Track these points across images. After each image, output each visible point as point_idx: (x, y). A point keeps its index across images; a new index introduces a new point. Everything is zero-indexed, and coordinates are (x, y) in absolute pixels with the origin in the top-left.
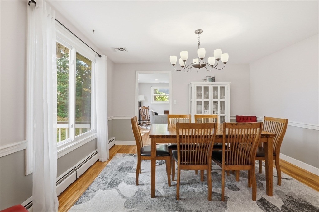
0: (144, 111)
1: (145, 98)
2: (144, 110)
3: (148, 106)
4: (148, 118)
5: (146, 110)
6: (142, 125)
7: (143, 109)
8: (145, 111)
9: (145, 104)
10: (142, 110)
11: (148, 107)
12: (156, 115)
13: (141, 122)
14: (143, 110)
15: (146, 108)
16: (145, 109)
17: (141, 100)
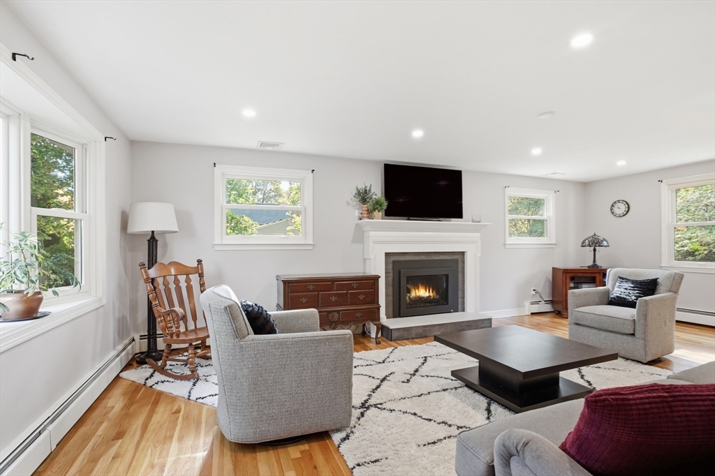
0: (172, 286)
1: (182, 217)
2: (177, 282)
3: (199, 262)
4: (200, 324)
5: (188, 281)
6: (162, 370)
7: (171, 279)
8: (178, 289)
9: (179, 252)
10: (160, 280)
11: (195, 264)
12: (256, 332)
13: (161, 344)
14: (166, 284)
15: (187, 271)
16: (182, 278)
17: (157, 228)
